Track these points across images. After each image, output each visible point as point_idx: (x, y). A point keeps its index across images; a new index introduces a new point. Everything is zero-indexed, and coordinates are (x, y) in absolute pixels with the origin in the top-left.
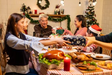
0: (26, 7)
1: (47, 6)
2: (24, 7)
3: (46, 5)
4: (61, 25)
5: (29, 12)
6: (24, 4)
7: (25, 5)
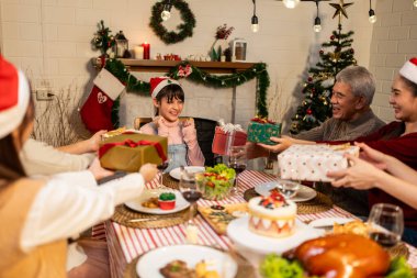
0: (113, 34)
1: (187, 30)
2: (103, 33)
3: (181, 27)
4: (234, 98)
5: (121, 53)
6: (102, 22)
7: (106, 26)
